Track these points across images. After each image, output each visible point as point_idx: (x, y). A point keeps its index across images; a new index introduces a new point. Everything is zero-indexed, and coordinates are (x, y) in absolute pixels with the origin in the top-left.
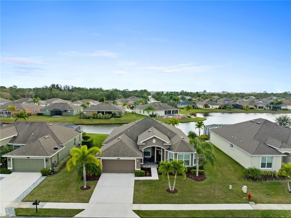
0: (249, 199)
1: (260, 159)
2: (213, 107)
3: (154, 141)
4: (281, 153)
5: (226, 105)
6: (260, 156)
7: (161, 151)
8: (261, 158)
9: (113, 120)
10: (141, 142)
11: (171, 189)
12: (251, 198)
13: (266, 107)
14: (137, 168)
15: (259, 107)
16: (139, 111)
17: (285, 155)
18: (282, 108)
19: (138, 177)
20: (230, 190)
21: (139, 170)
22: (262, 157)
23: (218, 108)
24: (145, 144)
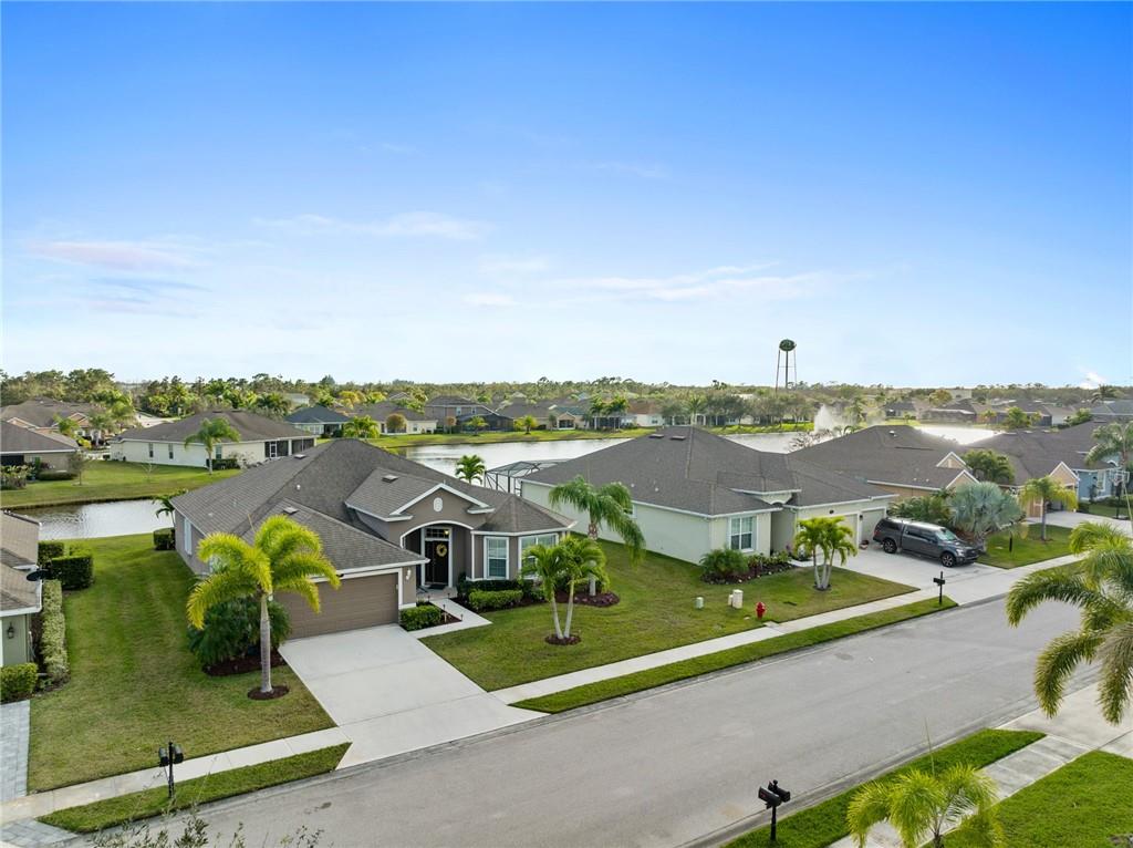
0: (760, 618)
1: (727, 526)
2: (415, 429)
3: (438, 504)
4: (767, 506)
5: (463, 419)
6: (727, 518)
7: (446, 544)
8: (730, 522)
9: (41, 491)
10: (397, 512)
11: (561, 636)
12: (764, 616)
13: (583, 420)
14: (404, 603)
15: (561, 421)
16: (145, 448)
17: (775, 509)
18: (623, 421)
19: (418, 629)
20: (699, 609)
21: (413, 610)
22: (733, 521)
23: (436, 432)
24: (409, 518)
